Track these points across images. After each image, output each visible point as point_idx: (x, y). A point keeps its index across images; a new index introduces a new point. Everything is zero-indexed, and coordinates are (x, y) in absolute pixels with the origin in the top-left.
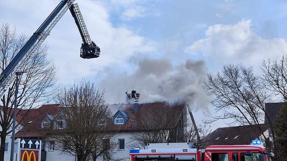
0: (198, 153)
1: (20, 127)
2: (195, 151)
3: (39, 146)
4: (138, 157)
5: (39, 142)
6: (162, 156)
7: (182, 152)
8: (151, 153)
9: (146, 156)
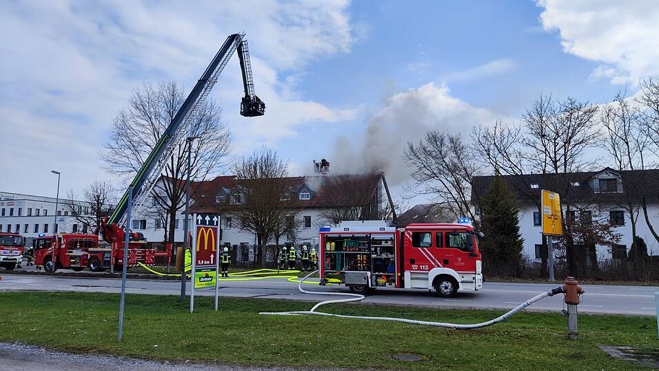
0: (397, 232)
1: (192, 202)
2: (393, 229)
3: (217, 222)
4: (329, 235)
5: (217, 218)
6: (355, 235)
7: (379, 231)
8: (343, 231)
9: (338, 235)
